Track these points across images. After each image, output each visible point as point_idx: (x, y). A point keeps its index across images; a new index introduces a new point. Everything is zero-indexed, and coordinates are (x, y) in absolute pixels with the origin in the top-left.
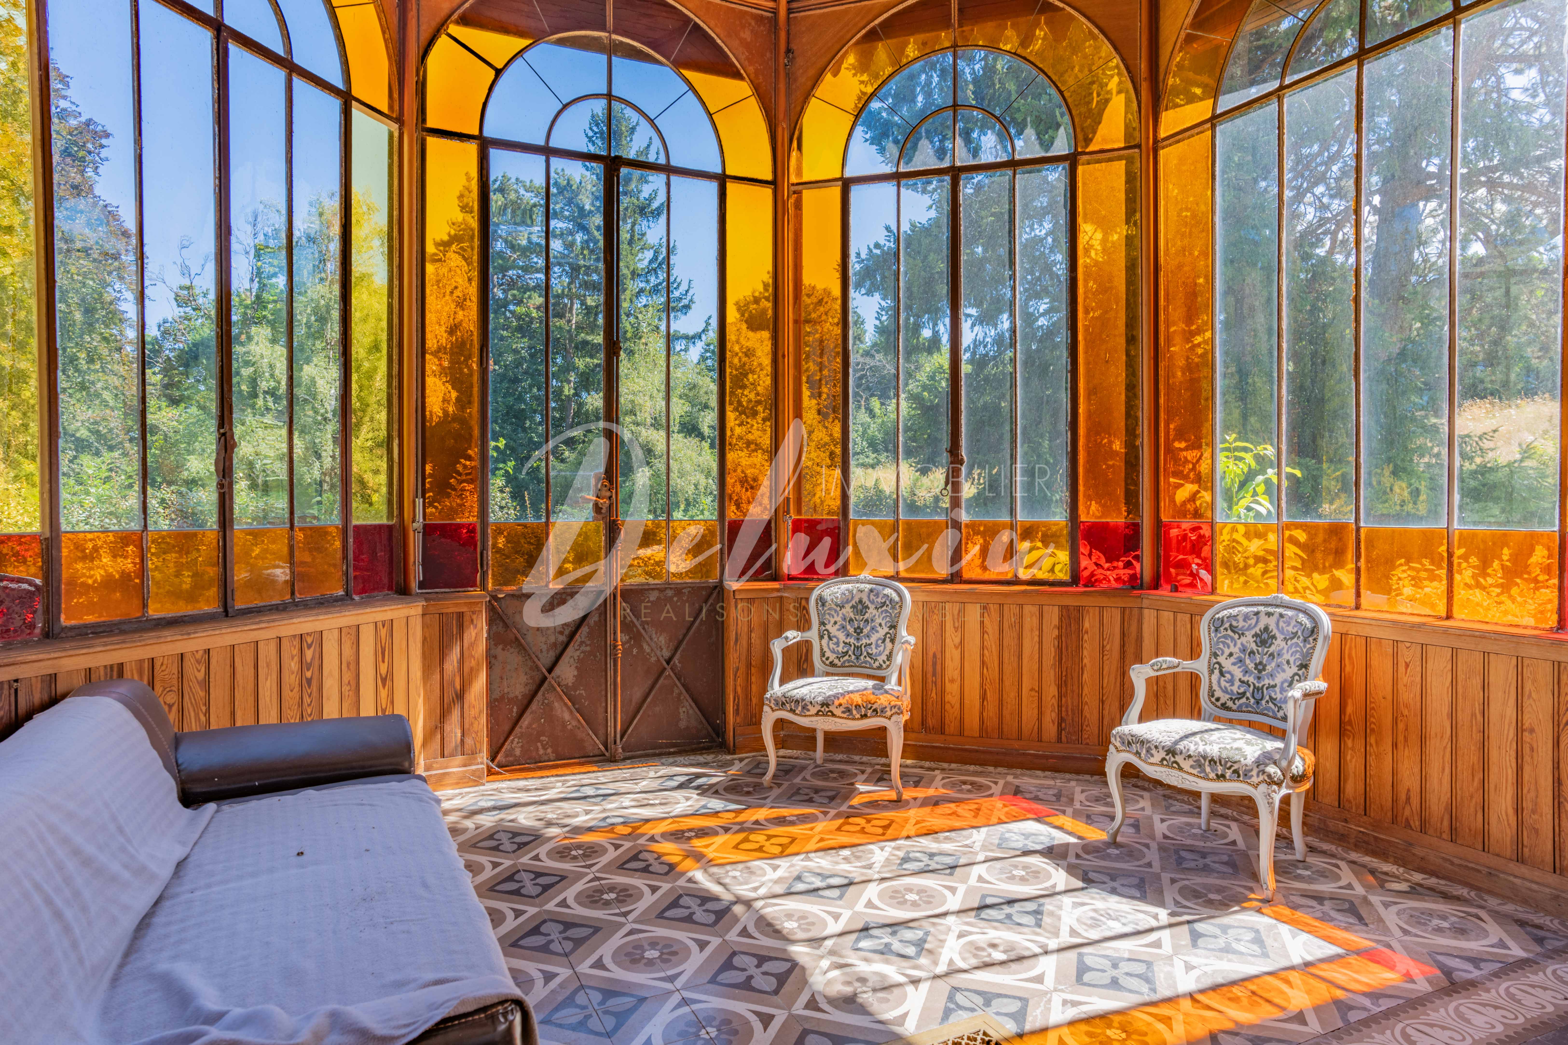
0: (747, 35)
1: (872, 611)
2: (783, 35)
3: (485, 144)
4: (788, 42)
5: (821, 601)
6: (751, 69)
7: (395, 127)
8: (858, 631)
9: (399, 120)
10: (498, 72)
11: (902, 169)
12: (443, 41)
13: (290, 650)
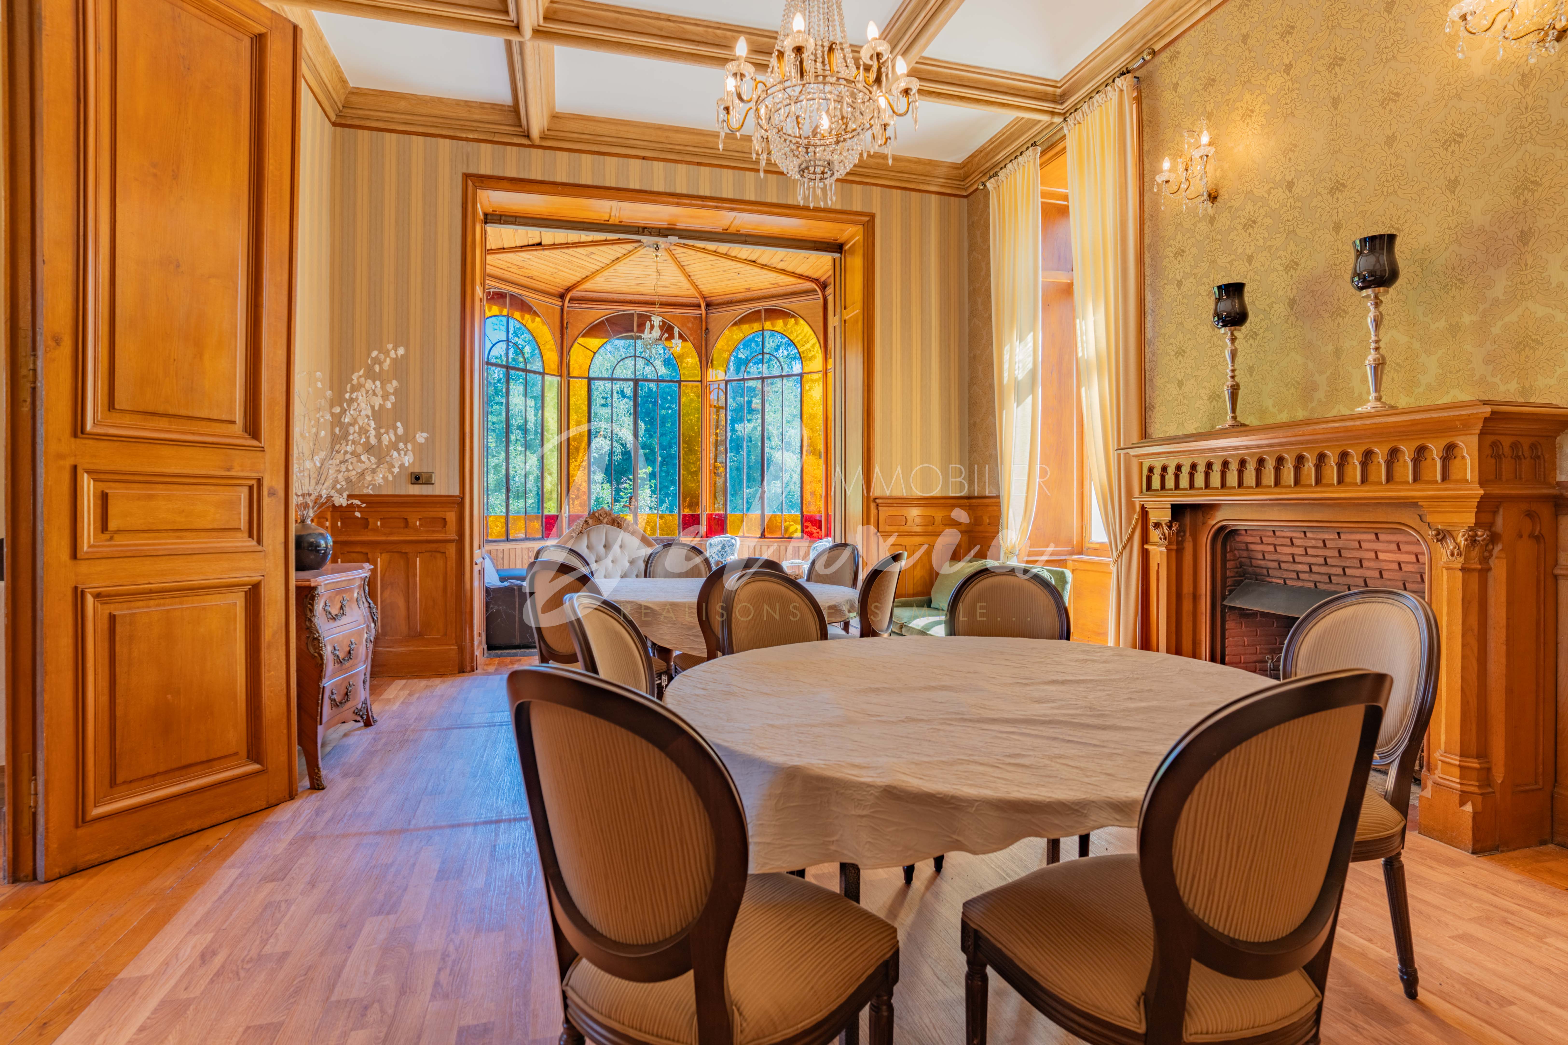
0: (690, 325)
1: (727, 548)
2: (704, 324)
3: (590, 380)
4: (707, 325)
5: (711, 545)
6: (691, 338)
7: (559, 378)
8: (722, 555)
9: (561, 376)
10: (595, 353)
11: (745, 377)
12: (576, 345)
13: (525, 552)
